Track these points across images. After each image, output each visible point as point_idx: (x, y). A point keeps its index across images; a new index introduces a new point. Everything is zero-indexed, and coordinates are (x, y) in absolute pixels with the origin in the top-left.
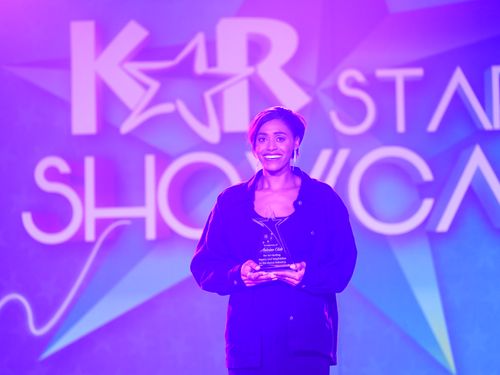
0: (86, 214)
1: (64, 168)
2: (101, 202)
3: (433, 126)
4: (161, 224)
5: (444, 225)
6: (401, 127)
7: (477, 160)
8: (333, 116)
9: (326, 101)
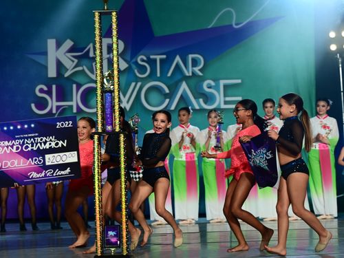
0: (53, 104)
1: (45, 88)
2: (58, 100)
3: (169, 75)
4: (78, 107)
5: (173, 108)
6: (158, 75)
7: (184, 86)
8: (136, 71)
9: (134, 66)
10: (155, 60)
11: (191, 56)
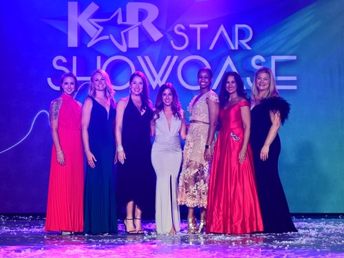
1: (64, 60)
3: (211, 48)
5: (214, 86)
6: (199, 48)
7: (229, 62)
8: (172, 42)
9: (169, 37)
10: (195, 30)
11: (237, 27)
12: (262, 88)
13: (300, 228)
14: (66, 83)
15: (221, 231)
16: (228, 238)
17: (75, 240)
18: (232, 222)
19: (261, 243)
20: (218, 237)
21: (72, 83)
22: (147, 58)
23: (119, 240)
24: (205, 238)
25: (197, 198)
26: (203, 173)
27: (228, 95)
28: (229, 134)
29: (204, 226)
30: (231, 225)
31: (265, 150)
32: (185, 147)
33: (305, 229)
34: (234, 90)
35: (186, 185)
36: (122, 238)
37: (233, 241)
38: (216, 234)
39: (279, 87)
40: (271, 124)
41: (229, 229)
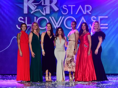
2: (28, 23)
10: (71, 7)
11: (86, 6)
12: (95, 28)
13: (109, 79)
14: (23, 27)
15: (81, 80)
16: (83, 83)
17: (27, 84)
18: (85, 77)
19: (95, 85)
20: (79, 83)
21: (25, 27)
22: (53, 17)
23: (43, 84)
24: (74, 83)
25: (71, 68)
26: (73, 59)
27: (83, 30)
28: (83, 45)
29: (74, 78)
30: (85, 78)
31: (97, 51)
32: (67, 50)
33: (111, 79)
34: (85, 29)
35: (67, 64)
36: (44, 83)
37: (85, 84)
38: (79, 81)
39: (101, 28)
40: (98, 41)
41: (84, 79)
